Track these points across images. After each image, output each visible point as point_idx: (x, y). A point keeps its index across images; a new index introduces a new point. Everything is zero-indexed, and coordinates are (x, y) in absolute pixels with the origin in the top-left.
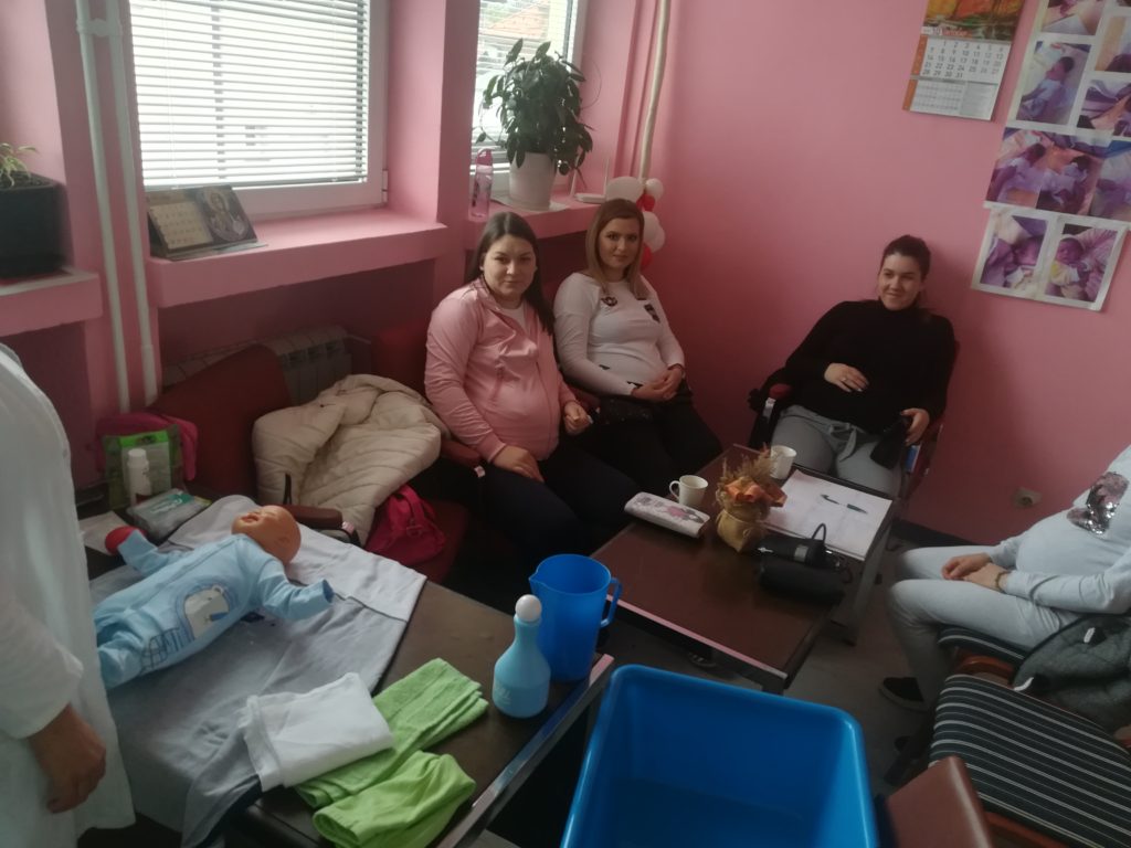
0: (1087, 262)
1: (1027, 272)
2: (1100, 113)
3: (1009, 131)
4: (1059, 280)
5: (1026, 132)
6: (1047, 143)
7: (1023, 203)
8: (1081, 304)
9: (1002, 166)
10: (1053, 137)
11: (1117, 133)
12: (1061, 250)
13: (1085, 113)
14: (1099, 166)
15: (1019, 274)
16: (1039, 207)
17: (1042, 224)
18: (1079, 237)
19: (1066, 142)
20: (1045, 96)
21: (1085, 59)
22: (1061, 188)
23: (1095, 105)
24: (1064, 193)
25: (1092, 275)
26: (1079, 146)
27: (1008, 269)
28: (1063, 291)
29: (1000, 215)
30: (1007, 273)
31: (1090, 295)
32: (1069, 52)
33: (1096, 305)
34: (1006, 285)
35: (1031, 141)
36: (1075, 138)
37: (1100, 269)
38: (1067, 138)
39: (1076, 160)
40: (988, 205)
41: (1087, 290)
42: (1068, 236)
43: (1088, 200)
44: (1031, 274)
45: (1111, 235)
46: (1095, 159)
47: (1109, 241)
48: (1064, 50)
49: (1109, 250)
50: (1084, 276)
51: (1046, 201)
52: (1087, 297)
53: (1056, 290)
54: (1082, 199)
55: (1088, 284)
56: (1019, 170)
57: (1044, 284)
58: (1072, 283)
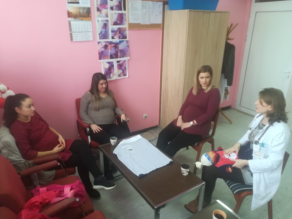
0: (123, 68)
1: (113, 74)
2: (115, 35)
3: (99, 43)
4: (119, 73)
5: (102, 42)
6: (107, 44)
7: (107, 59)
8: (124, 77)
9: (100, 51)
10: (108, 42)
11: (119, 39)
12: (118, 67)
13: (112, 36)
14: (118, 47)
15: (112, 75)
16: (111, 59)
17: (112, 62)
18: (120, 63)
19: (111, 43)
20: (103, 33)
21: (108, 23)
22: (113, 53)
23: (113, 33)
24: (114, 54)
25: (125, 70)
26: (113, 43)
27: (109, 74)
28: (121, 75)
29: (103, 63)
30: (109, 75)
31: (125, 74)
32: (105, 22)
33: (127, 76)
34: (110, 78)
35: (104, 44)
36: (112, 41)
37: (125, 69)
38: (111, 42)
39: (114, 46)
40: (100, 61)
41: (124, 73)
42: (118, 63)
43: (119, 54)
44: (114, 74)
45: (125, 61)
46: (117, 45)
47: (125, 62)
48: (104, 22)
49: (126, 64)
50: (123, 71)
51: (112, 57)
52: (125, 75)
53: (119, 76)
54: (118, 55)
55: (124, 72)
56: (104, 51)
57: (117, 75)
58: (122, 73)
